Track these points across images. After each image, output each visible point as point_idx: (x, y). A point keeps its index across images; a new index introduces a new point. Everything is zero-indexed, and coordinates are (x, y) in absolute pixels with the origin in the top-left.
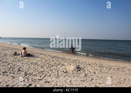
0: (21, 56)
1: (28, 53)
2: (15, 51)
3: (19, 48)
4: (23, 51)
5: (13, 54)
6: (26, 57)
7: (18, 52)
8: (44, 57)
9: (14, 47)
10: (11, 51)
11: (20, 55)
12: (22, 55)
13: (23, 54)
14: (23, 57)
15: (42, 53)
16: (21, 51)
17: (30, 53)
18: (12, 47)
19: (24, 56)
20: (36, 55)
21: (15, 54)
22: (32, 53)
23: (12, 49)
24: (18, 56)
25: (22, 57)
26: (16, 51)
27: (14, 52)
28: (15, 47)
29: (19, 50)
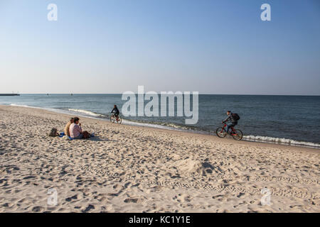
0: (66, 137)
1: (83, 130)
2: (52, 126)
3: (63, 119)
4: (72, 126)
5: (49, 132)
6: (79, 140)
7: (59, 129)
8: (122, 139)
9: (50, 116)
10: (43, 126)
11: (64, 134)
12: (69, 135)
14: (72, 139)
15: (117, 129)
16: (67, 126)
17: (88, 130)
18: (45, 116)
19: (74, 138)
20: (103, 135)
21: (54, 133)
22: (92, 131)
23: (46, 121)
24: (61, 139)
25: (70, 139)
26: (55, 127)
27: (50, 129)
28: (53, 117)
29: (61, 122)
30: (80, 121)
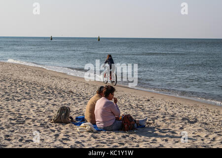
0: (87, 125)
1: (122, 113)
2: (61, 102)
3: (81, 89)
4: (101, 103)
5: (54, 114)
6: (113, 134)
7: (74, 109)
8: (203, 135)
9: (56, 81)
10: (42, 102)
11: (83, 120)
12: (93, 122)
13: (98, 119)
14: (99, 131)
15: (192, 114)
16: (90, 102)
17: (131, 113)
18: (45, 81)
19: (105, 129)
20: (163, 126)
21: (64, 117)
22: (141, 116)
23: (49, 92)
24: (78, 129)
25: (95, 130)
26: (65, 103)
27: (56, 109)
28: (62, 85)
29: (79, 95)
30: (116, 95)
